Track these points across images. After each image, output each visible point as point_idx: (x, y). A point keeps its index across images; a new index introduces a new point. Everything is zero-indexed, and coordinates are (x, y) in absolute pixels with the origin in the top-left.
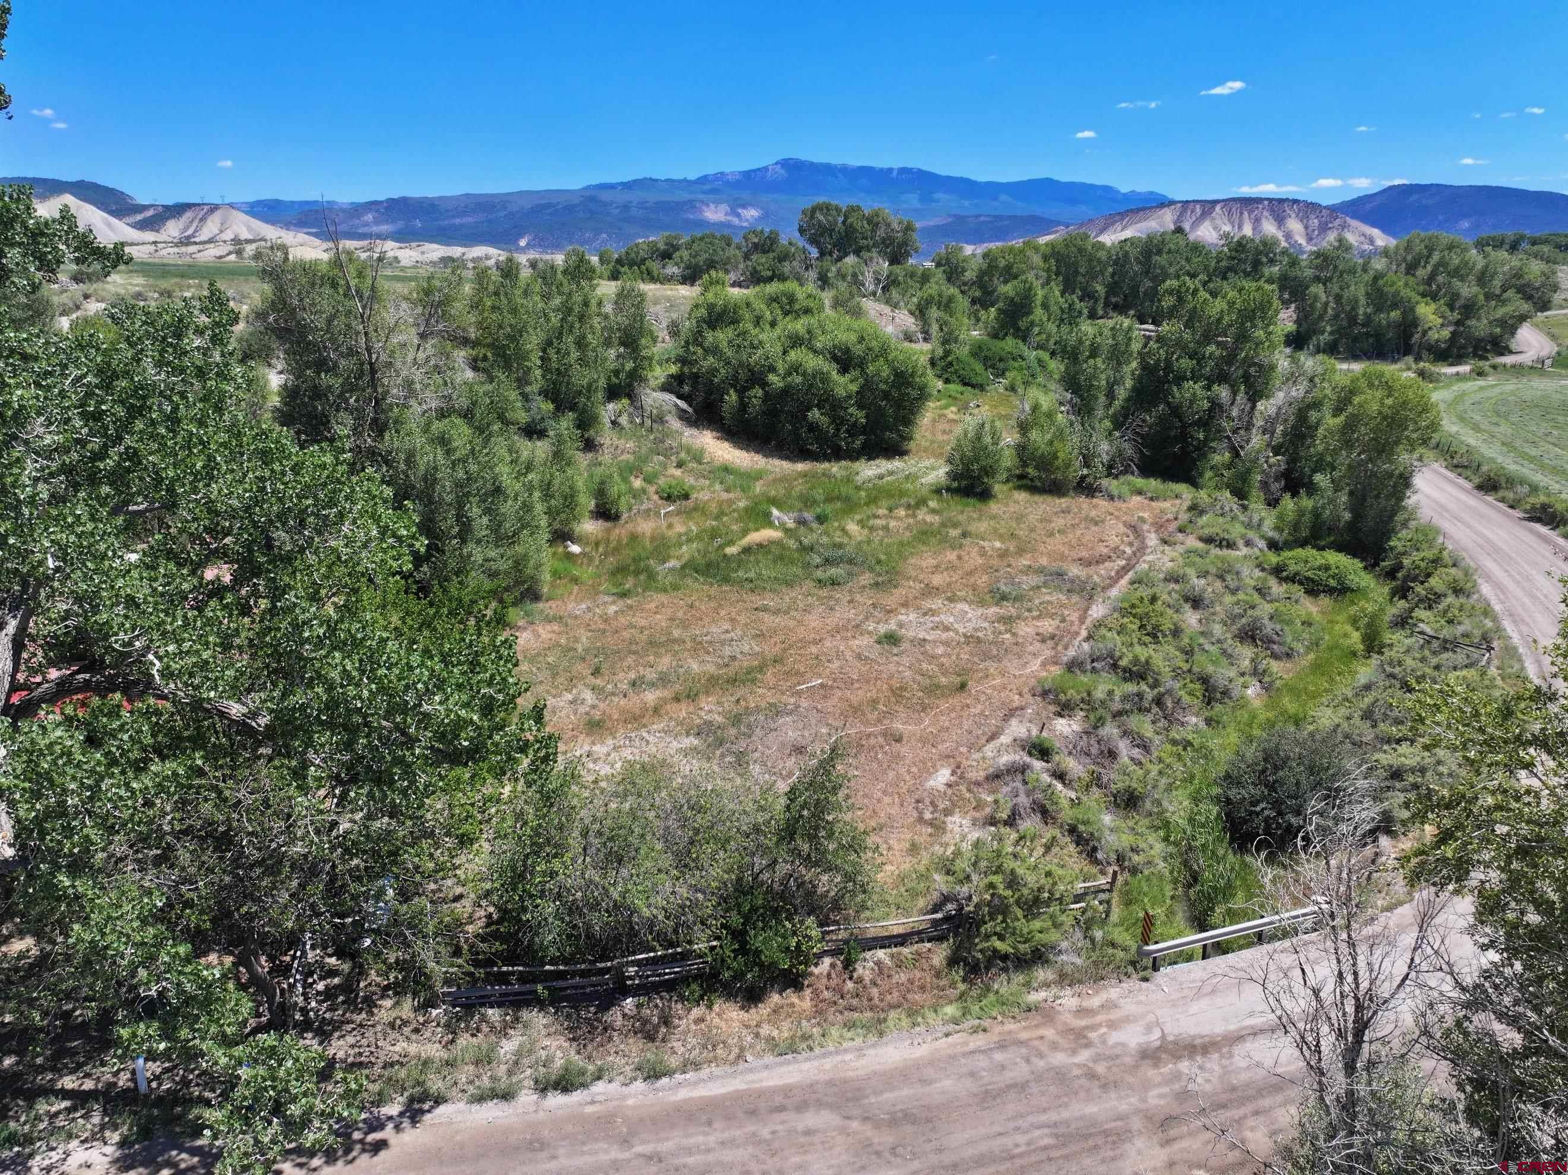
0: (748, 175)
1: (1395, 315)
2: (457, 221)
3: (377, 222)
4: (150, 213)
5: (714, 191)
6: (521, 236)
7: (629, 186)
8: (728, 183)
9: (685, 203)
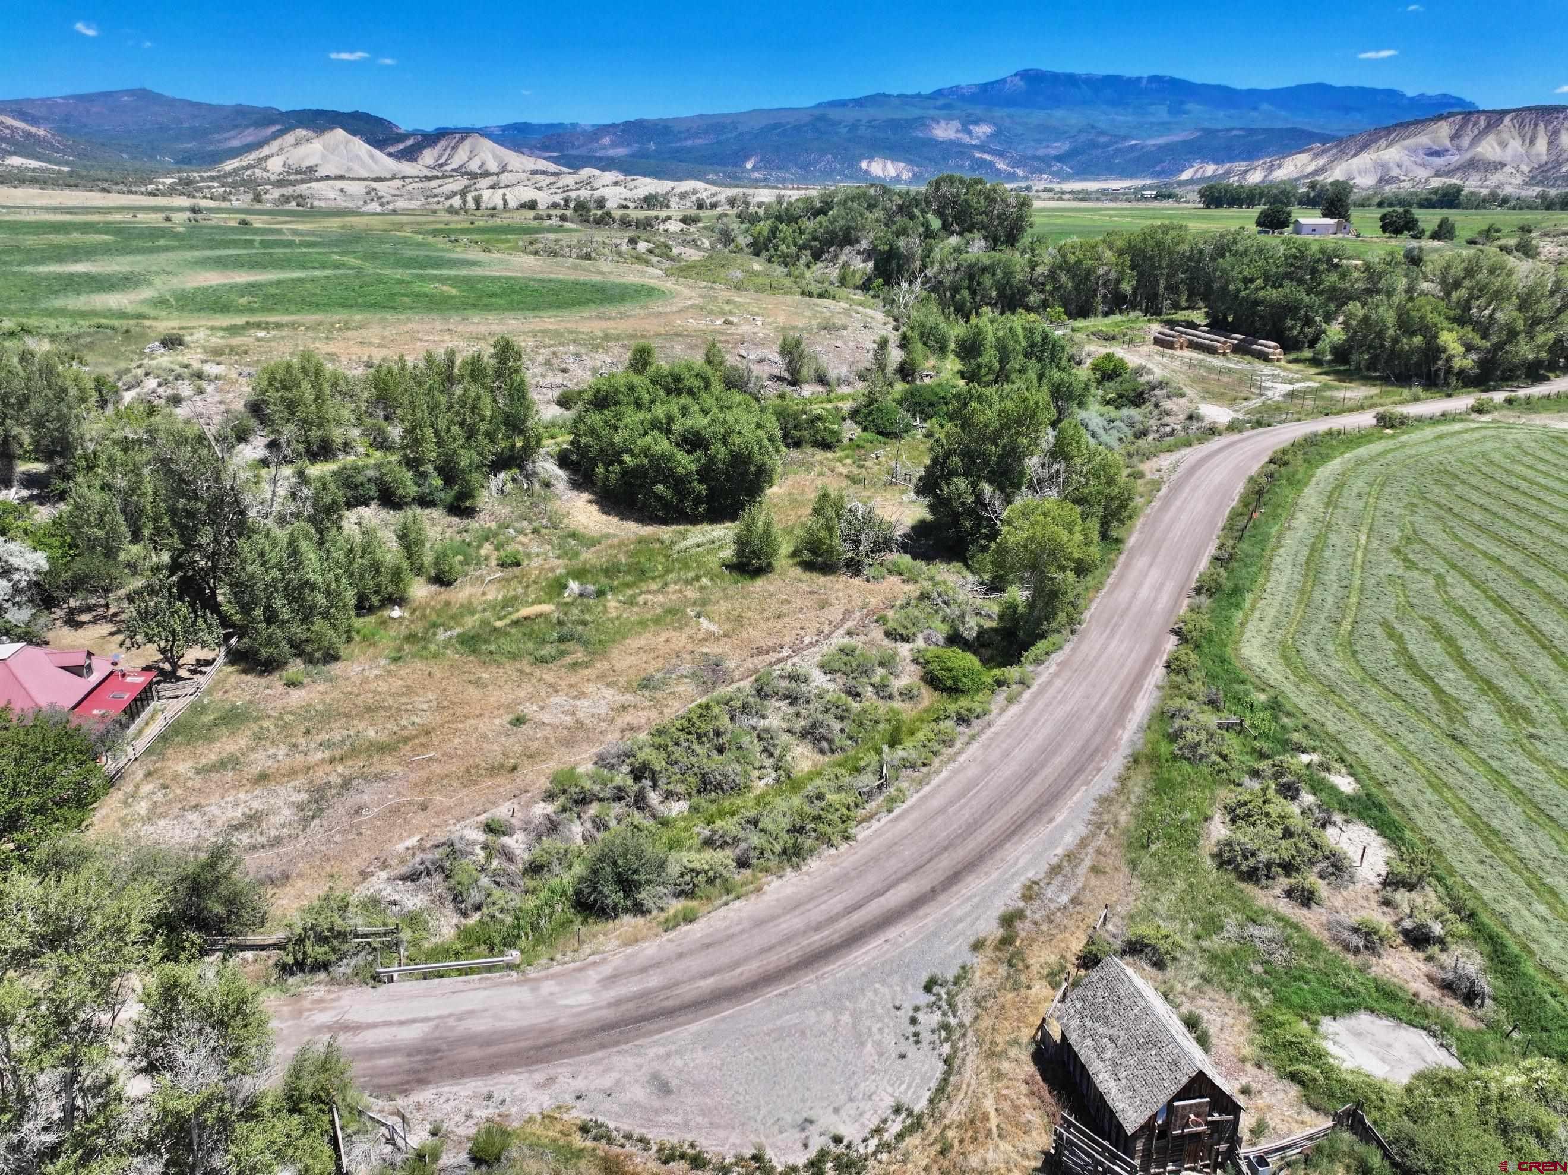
0: (985, 87)
1: (1418, 340)
2: (689, 143)
3: (614, 145)
4: (410, 142)
5: (947, 107)
6: (747, 158)
7: (859, 103)
8: (963, 98)
9: (916, 120)
